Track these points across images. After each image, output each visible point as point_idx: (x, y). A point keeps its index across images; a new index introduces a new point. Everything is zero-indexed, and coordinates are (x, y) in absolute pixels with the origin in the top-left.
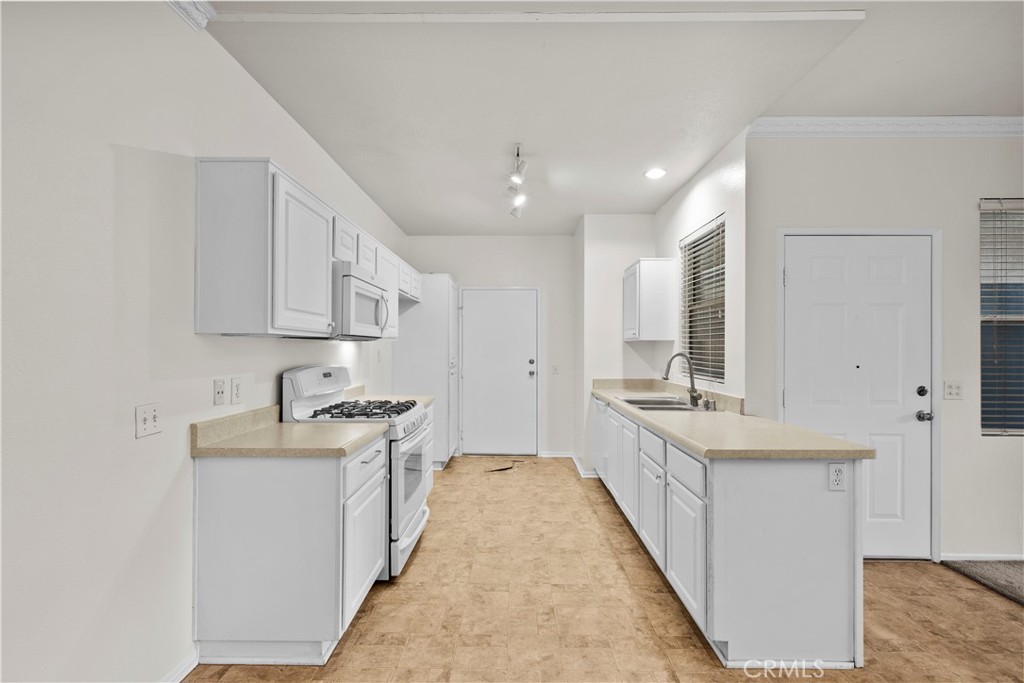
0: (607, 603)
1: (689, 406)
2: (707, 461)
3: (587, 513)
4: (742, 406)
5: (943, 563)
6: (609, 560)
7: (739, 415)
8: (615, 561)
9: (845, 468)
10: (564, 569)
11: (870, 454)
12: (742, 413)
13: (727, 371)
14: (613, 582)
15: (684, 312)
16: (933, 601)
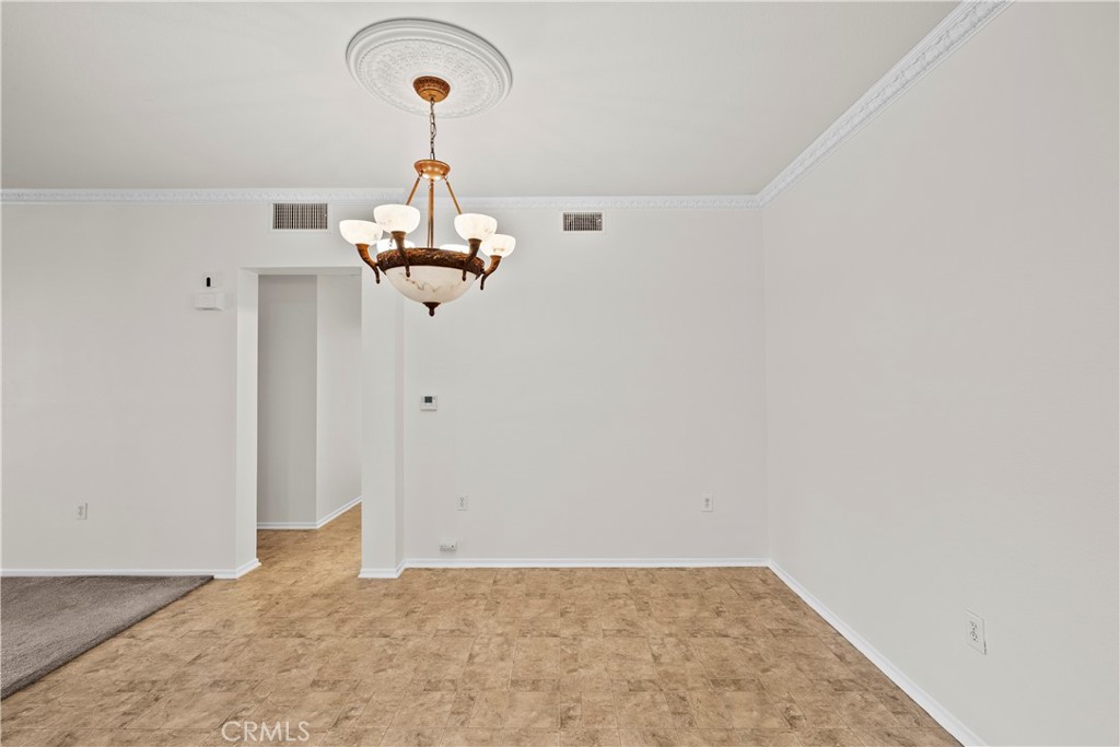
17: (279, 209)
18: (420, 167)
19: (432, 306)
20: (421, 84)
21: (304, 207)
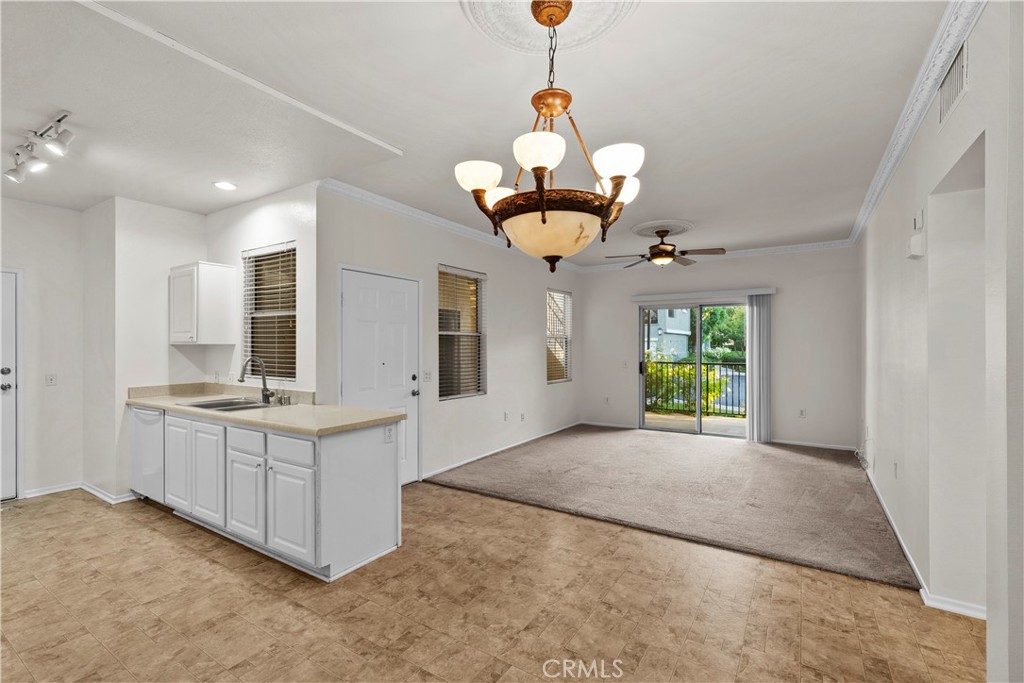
0: (215, 591)
1: (262, 404)
2: (316, 440)
3: (145, 534)
4: (314, 397)
5: (424, 481)
6: (197, 561)
7: (312, 406)
8: (204, 560)
9: (393, 427)
10: (149, 587)
11: (404, 417)
12: (314, 403)
13: (297, 371)
14: (211, 575)
15: (245, 318)
16: (423, 501)
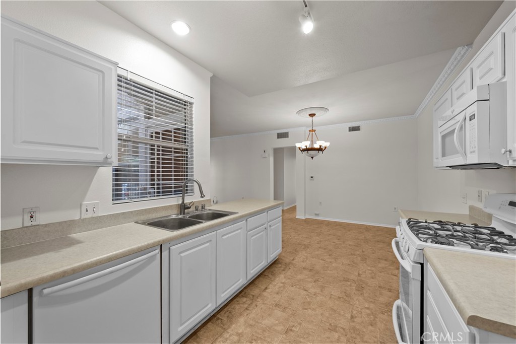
17: (278, 134)
18: (310, 131)
19: (312, 158)
20: (310, 115)
21: (283, 133)
